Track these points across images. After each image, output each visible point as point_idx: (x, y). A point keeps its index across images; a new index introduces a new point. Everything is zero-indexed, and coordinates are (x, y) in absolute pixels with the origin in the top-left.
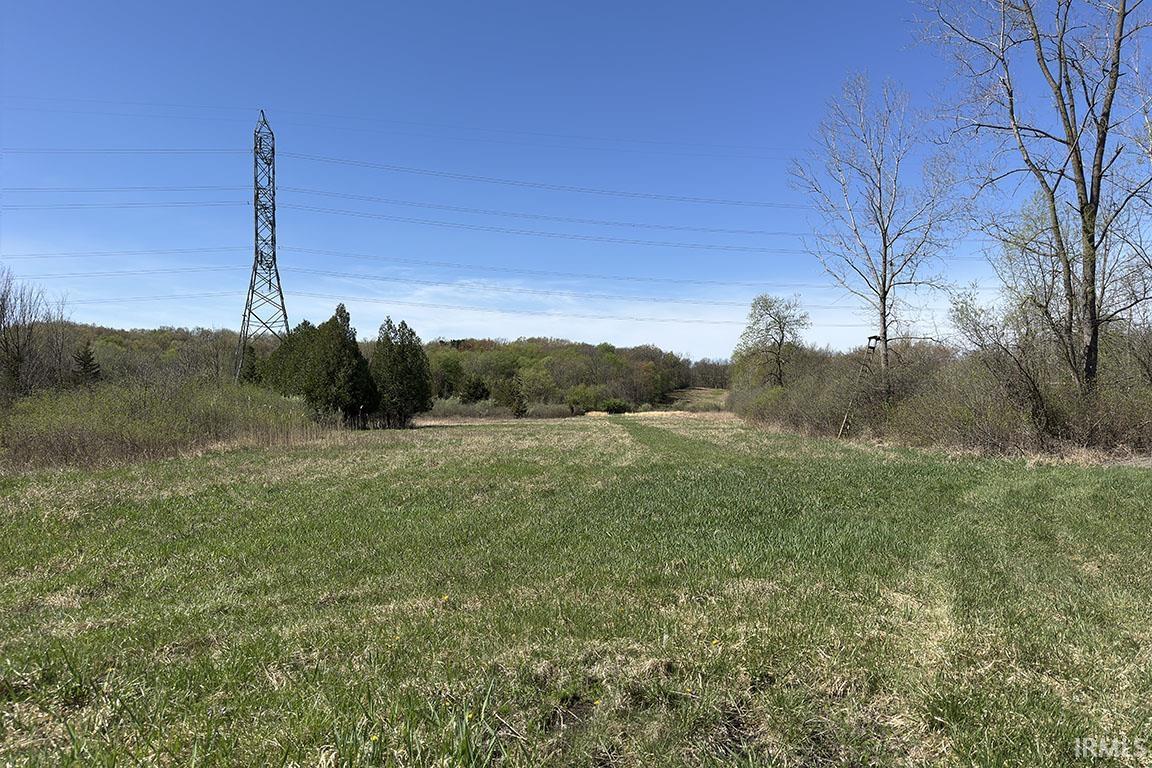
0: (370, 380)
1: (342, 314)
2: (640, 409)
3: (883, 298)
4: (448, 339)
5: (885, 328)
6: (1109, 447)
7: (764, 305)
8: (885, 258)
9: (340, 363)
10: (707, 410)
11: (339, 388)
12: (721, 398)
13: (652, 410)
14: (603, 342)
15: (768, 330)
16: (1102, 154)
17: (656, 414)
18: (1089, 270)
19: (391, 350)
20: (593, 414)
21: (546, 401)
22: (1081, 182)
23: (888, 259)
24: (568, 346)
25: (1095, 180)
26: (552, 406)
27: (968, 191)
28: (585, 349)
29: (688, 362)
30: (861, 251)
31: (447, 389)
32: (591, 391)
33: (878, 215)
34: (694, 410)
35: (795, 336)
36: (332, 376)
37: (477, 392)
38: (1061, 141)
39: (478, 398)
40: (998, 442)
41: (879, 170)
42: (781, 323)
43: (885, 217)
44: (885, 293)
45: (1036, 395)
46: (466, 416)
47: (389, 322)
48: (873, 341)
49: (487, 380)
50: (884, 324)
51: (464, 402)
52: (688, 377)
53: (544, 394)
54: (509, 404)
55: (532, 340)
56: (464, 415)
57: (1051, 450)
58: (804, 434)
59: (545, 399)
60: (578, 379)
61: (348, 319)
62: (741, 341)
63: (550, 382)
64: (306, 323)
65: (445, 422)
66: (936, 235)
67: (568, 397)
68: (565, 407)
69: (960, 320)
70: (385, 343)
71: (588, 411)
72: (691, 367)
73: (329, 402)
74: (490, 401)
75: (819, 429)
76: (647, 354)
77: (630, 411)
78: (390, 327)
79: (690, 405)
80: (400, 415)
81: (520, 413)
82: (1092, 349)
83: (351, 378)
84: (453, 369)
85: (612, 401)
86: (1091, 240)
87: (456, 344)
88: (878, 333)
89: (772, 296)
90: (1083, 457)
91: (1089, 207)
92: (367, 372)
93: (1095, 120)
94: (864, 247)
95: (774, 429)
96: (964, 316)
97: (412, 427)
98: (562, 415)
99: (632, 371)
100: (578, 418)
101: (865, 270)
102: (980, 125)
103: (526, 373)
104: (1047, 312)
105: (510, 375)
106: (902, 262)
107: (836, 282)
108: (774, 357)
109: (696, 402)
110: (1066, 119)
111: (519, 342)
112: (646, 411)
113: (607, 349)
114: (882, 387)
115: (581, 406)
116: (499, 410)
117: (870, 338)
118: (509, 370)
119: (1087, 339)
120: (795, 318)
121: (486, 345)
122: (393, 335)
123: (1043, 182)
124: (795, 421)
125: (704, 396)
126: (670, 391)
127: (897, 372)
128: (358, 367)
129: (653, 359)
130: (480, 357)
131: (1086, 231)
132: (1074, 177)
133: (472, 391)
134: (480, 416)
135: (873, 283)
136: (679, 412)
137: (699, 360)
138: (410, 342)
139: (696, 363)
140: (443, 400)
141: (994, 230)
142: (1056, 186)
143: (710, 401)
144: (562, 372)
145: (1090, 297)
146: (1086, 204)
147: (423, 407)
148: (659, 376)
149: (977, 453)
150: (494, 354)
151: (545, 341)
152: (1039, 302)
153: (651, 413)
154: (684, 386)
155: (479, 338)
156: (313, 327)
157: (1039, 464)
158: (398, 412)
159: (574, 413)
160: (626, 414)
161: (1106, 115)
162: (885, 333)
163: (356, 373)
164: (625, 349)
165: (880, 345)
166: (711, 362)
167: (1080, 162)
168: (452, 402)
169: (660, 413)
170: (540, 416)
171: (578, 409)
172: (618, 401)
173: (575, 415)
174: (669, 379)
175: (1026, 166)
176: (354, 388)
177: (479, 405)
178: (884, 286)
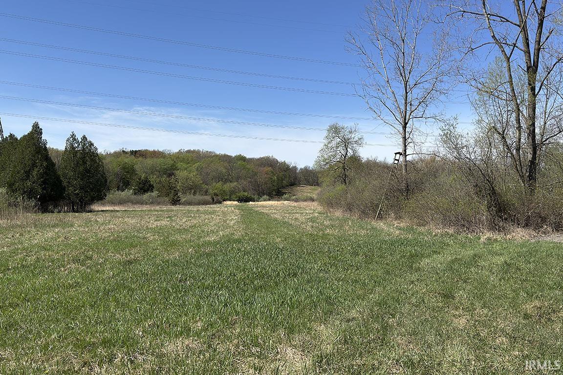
0: (58, 178)
1: (37, 131)
2: (261, 199)
3: (405, 127)
4: (129, 149)
5: (405, 146)
6: (538, 227)
7: (335, 130)
8: (406, 100)
9: (34, 165)
10: (305, 200)
11: (34, 183)
12: (316, 192)
13: (269, 200)
14: (238, 154)
15: (337, 147)
16: (540, 33)
17: (271, 203)
18: (531, 110)
19: (75, 156)
20: (229, 203)
21: (195, 194)
22: (528, 52)
23: (408, 100)
24: (214, 156)
25: (536, 51)
26: (198, 197)
27: (458, 56)
28: (226, 158)
29: (295, 168)
30: (390, 95)
31: (125, 184)
32: (227, 187)
33: (402, 73)
34: (296, 200)
35: (354, 151)
36: (28, 174)
37: (145, 187)
38: (516, 25)
39: (145, 191)
40: (465, 223)
41: (403, 40)
42: (346, 143)
43: (407, 72)
44: (406, 124)
45: (494, 192)
46: (136, 203)
47: (73, 136)
48: (398, 155)
49: (153, 179)
50: (405, 145)
51: (135, 194)
52: (296, 178)
53: (193, 189)
54: (167, 195)
55: (189, 151)
56: (134, 203)
57: (499, 230)
58: (355, 217)
59: (194, 192)
60: (220, 178)
61: (41, 133)
62: (319, 154)
63: (198, 180)
64: (11, 136)
65: (117, 208)
66: (439, 86)
67: (211, 191)
68: (208, 198)
69: (445, 142)
70: (71, 151)
71: (224, 200)
72: (298, 171)
73: (25, 192)
74: (155, 193)
75: (364, 214)
76: (268, 163)
77: (254, 201)
78: (74, 139)
79: (294, 197)
80: (82, 202)
81: (175, 202)
82: (533, 162)
83: (42, 175)
84: (129, 170)
85: (242, 194)
86: (533, 89)
87: (134, 153)
88: (401, 151)
89: (341, 124)
90: (520, 235)
91: (532, 69)
92: (55, 172)
93: (537, 11)
94: (393, 93)
95: (338, 213)
96: (448, 138)
97: (90, 211)
98: (205, 203)
99: (256, 174)
100: (218, 205)
101: (393, 108)
102: (464, 12)
103: (181, 174)
104: (503, 137)
105: (170, 175)
106: (417, 103)
107: (375, 116)
108: (341, 165)
109: (299, 195)
110: (519, 10)
111: (180, 152)
112: (265, 201)
113: (241, 158)
114: (403, 186)
115: (219, 198)
116: (159, 200)
117: (396, 154)
118: (170, 172)
119: (530, 156)
120: (355, 140)
121: (155, 154)
122: (76, 145)
123: (503, 51)
124: (350, 208)
125: (306, 191)
126: (283, 187)
127: (412, 176)
128: (47, 168)
129: (271, 166)
130: (149, 162)
131: (530, 84)
132: (523, 49)
133: (141, 186)
134: (146, 204)
135: (399, 116)
136: (287, 202)
137: (303, 167)
138: (90, 150)
139: (301, 169)
140: (120, 192)
141: (473, 83)
142: (511, 54)
143: (309, 195)
144: (208, 174)
145: (531, 129)
146: (531, 67)
147: (99, 197)
148: (276, 177)
149: (451, 231)
150: (160, 160)
151: (198, 152)
152: (498, 131)
153: (268, 202)
154: (292, 184)
155: (151, 149)
156: (17, 139)
157: (489, 239)
158: (80, 200)
159: (214, 202)
160: (251, 203)
161: (543, 8)
162: (405, 151)
163: (46, 172)
164: (253, 159)
165: (402, 159)
166: (311, 169)
167: (527, 39)
168: (128, 193)
169: (274, 202)
170: (190, 203)
171: (218, 199)
172: (246, 194)
173: (216, 203)
174: (283, 180)
175: (492, 40)
176: (44, 182)
177: (146, 196)
178: (405, 119)
